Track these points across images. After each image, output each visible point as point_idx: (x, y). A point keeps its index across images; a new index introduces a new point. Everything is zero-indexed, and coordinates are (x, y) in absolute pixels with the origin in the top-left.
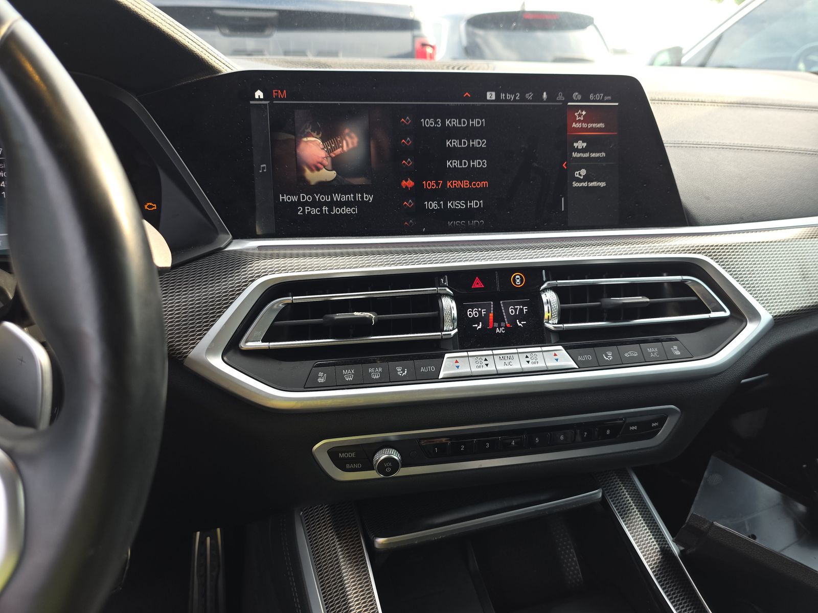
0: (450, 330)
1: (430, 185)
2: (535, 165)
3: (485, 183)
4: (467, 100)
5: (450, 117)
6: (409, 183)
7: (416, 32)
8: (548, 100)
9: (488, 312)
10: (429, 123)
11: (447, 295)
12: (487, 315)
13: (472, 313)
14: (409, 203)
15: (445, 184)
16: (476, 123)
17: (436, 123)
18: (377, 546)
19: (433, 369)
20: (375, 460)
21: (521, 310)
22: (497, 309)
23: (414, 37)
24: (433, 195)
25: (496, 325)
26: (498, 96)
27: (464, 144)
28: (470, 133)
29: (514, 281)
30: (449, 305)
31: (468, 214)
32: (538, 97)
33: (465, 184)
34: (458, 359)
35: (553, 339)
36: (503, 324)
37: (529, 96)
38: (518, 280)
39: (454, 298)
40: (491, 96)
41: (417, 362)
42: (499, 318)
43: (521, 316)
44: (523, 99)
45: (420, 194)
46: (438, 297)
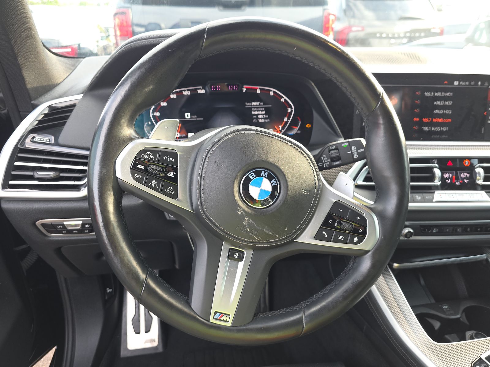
0: (437, 182)
1: (425, 120)
2: (473, 113)
3: (450, 120)
4: (446, 84)
5: (437, 92)
6: (416, 119)
7: (326, 7)
8: (481, 85)
9: (453, 175)
10: (428, 94)
11: (436, 167)
12: (452, 177)
13: (446, 176)
14: (416, 128)
15: (432, 120)
16: (448, 94)
17: (431, 94)
18: (394, 267)
19: (431, 197)
20: (403, 232)
21: (467, 176)
22: (456, 174)
23: (324, 10)
24: (427, 124)
25: (456, 181)
26: (459, 83)
27: (442, 103)
28: (445, 99)
29: (465, 163)
30: (438, 172)
31: (441, 133)
32: (476, 84)
33: (441, 120)
34: (441, 194)
35: (479, 188)
36: (459, 181)
37: (473, 83)
38: (467, 163)
39: (439, 169)
40: (456, 83)
41: (424, 194)
42: (457, 178)
43: (467, 178)
44: (470, 84)
45: (421, 124)
46: (432, 168)
